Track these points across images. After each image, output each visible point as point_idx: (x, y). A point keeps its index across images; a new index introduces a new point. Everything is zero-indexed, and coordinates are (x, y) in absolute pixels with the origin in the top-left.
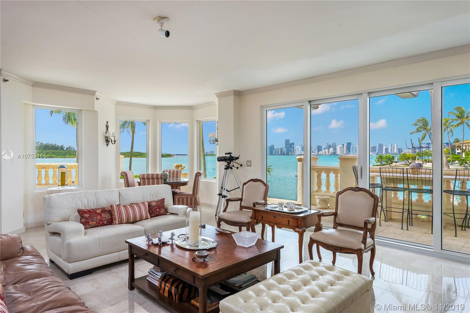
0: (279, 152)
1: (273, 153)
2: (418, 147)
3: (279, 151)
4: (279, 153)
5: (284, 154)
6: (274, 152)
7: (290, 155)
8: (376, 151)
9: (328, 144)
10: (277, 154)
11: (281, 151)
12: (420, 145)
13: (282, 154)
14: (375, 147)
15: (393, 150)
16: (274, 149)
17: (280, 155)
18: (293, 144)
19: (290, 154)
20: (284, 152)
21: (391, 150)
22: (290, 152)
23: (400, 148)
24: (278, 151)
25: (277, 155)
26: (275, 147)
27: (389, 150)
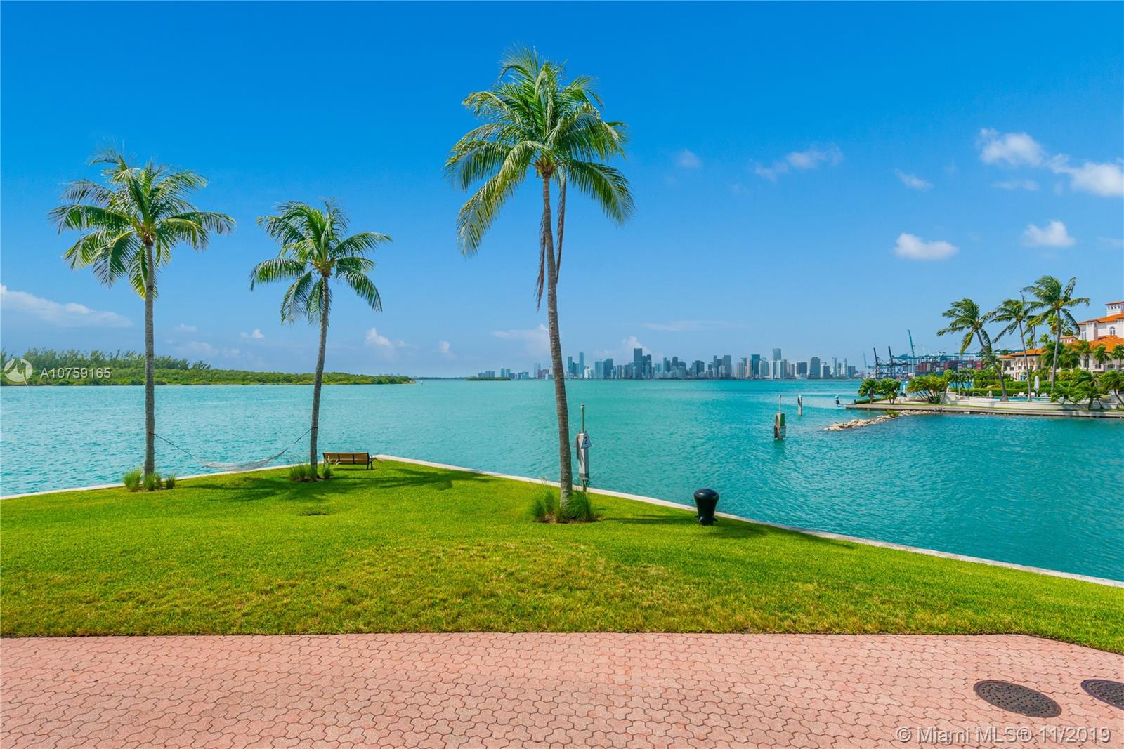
0: (621, 373)
1: (610, 376)
2: (888, 365)
3: (623, 371)
4: (623, 376)
5: (631, 378)
6: (612, 374)
7: (642, 379)
8: (806, 372)
9: (715, 357)
10: (618, 376)
11: (626, 372)
12: (891, 360)
13: (628, 377)
14: (805, 364)
15: (838, 369)
16: (612, 368)
17: (625, 378)
18: (649, 357)
19: (643, 377)
20: (632, 374)
21: (835, 370)
22: (643, 373)
23: (852, 365)
24: (621, 371)
25: (618, 379)
26: (615, 364)
27: (832, 370)
